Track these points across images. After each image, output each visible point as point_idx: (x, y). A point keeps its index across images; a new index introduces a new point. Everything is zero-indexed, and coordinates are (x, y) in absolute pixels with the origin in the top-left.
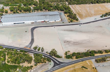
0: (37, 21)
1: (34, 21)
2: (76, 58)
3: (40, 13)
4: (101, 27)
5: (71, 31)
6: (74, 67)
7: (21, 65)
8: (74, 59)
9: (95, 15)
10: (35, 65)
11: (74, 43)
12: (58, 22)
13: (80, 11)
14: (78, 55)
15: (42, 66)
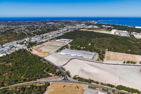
0: (78, 55)
1: (76, 55)
3: (85, 52)
4: (116, 69)
5: (92, 65)
6: (72, 85)
7: (49, 73)
8: (77, 81)
9: (120, 61)
10: (54, 76)
11: (87, 72)
12: (90, 59)
13: (111, 56)
15: (57, 77)
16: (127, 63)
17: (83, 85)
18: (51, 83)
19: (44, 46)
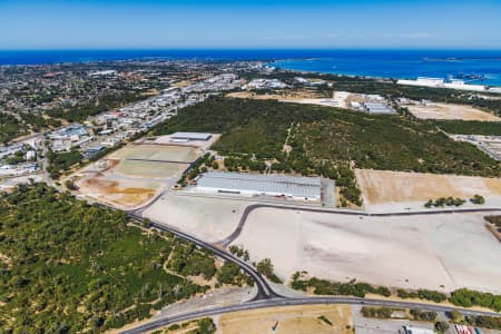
0: (267, 193)
1: (259, 193)
2: (315, 292)
3: (283, 176)
4: (415, 229)
5: (335, 226)
6: (301, 312)
7: (190, 277)
8: (310, 293)
9: (411, 198)
10: (217, 286)
11: (328, 255)
12: (314, 202)
13: (377, 185)
14: (323, 287)
15: (231, 291)
16: (436, 206)
17: (340, 308)
18: (216, 319)
19: (120, 165)
